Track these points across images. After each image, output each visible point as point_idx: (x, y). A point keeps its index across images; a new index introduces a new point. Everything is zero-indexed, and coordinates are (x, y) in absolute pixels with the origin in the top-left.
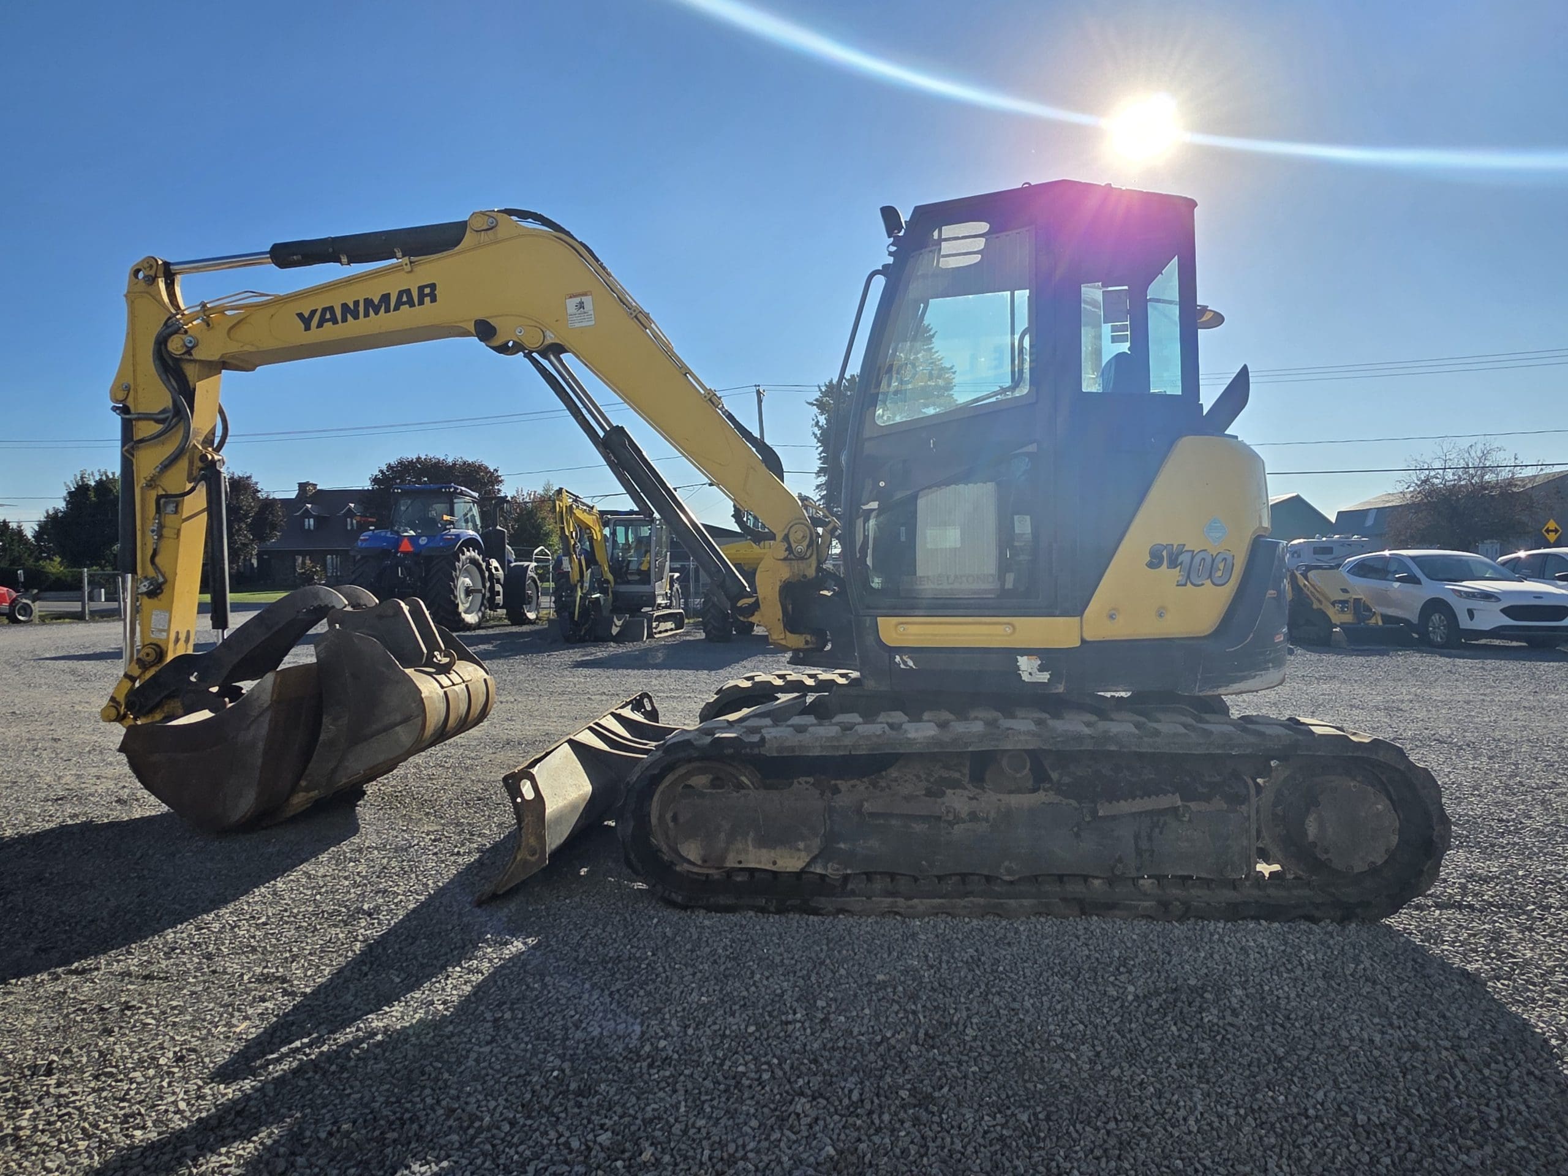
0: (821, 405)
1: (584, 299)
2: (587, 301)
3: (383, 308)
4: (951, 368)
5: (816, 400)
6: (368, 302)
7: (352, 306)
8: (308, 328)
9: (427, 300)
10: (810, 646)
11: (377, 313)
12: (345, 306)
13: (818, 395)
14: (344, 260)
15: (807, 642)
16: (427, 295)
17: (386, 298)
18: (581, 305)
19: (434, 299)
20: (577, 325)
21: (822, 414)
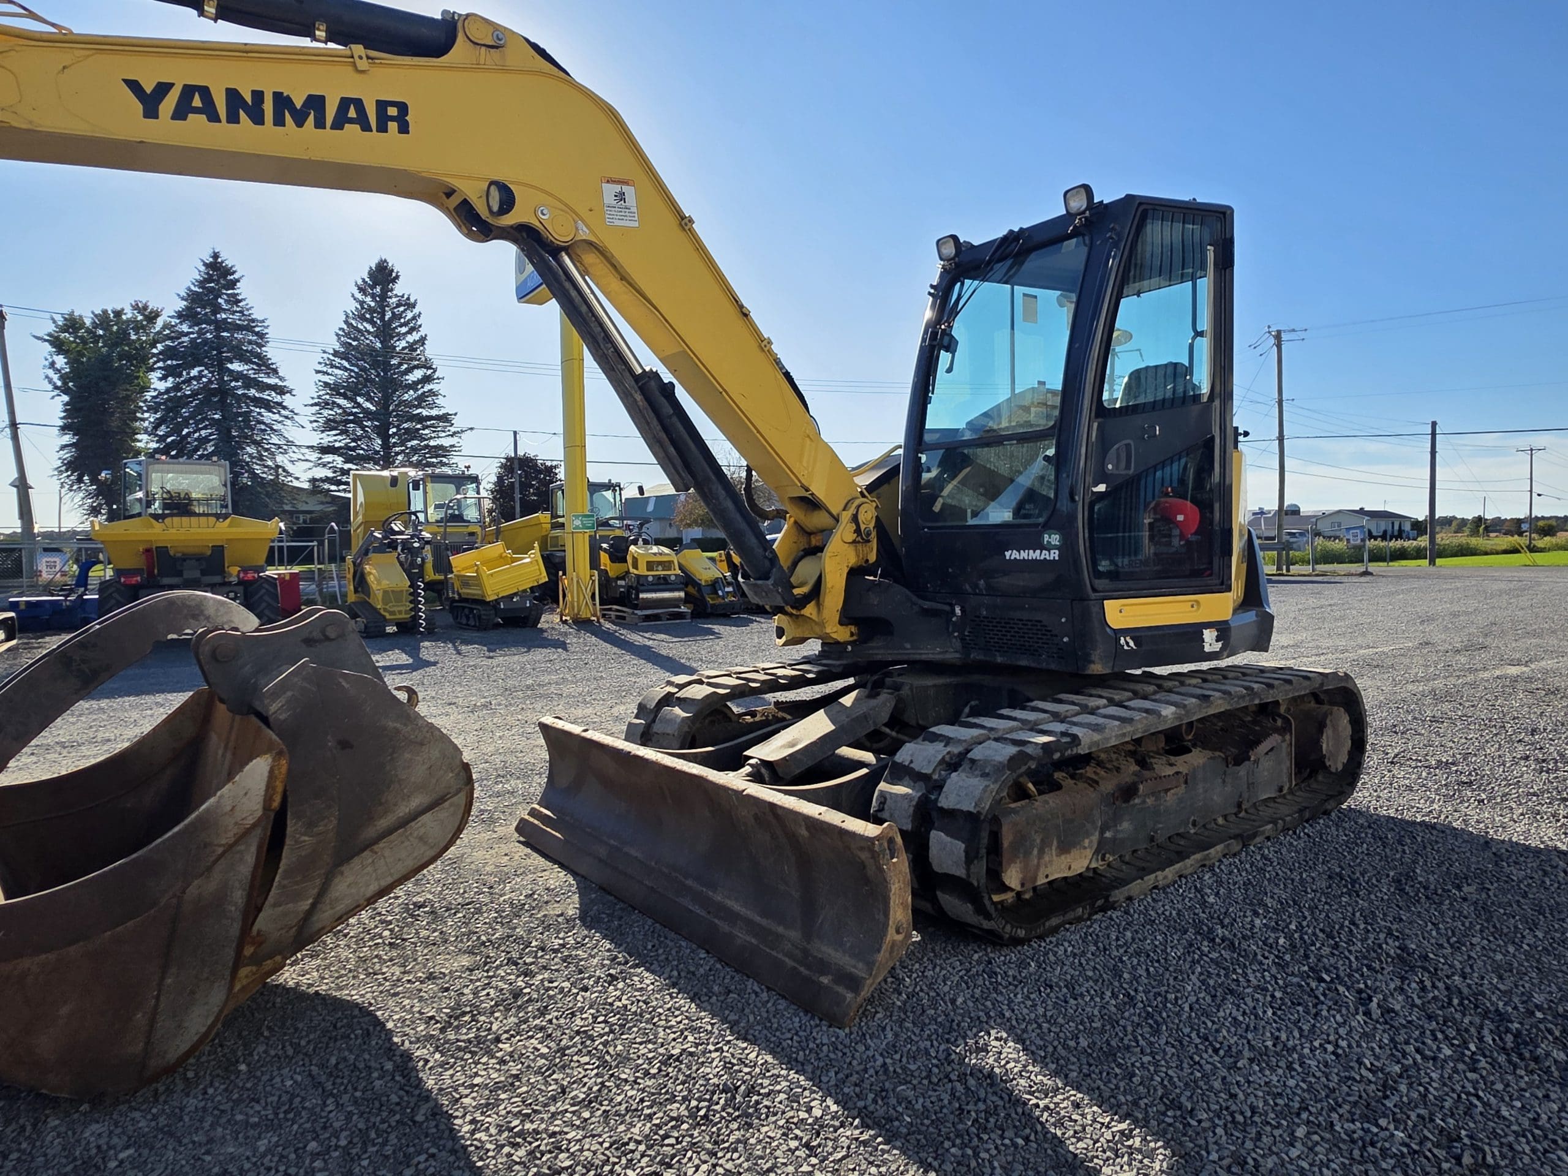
0: (58, 345)
1: (625, 188)
2: (629, 191)
3: (311, 118)
4: (263, 321)
5: (50, 335)
6: (282, 102)
7: (248, 98)
8: (151, 112)
9: (393, 126)
10: (855, 638)
11: (300, 124)
12: (233, 96)
13: (51, 328)
14: (211, 10)
15: (852, 634)
16: (392, 119)
17: (316, 103)
18: (621, 197)
19: (404, 129)
20: (617, 223)
21: (59, 353)
